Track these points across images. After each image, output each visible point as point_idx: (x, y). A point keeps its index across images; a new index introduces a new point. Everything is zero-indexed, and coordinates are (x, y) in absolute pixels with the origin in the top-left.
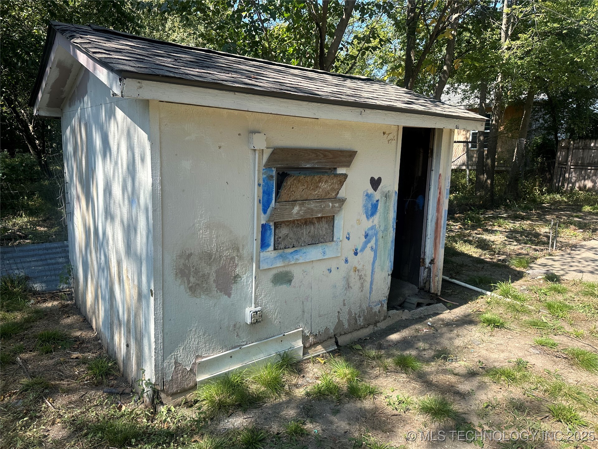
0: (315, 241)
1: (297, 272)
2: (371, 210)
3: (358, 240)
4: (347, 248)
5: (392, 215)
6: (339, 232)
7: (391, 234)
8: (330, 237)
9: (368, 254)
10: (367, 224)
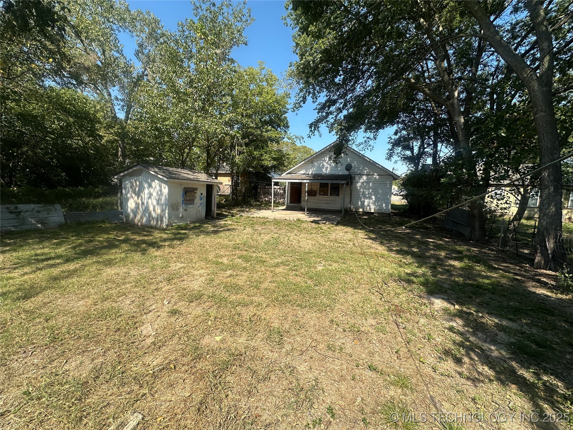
0: (191, 204)
1: (188, 209)
2: (201, 199)
3: (199, 205)
4: (197, 206)
5: (205, 200)
6: (195, 203)
7: (205, 204)
8: (193, 203)
9: (201, 208)
10: (200, 202)
